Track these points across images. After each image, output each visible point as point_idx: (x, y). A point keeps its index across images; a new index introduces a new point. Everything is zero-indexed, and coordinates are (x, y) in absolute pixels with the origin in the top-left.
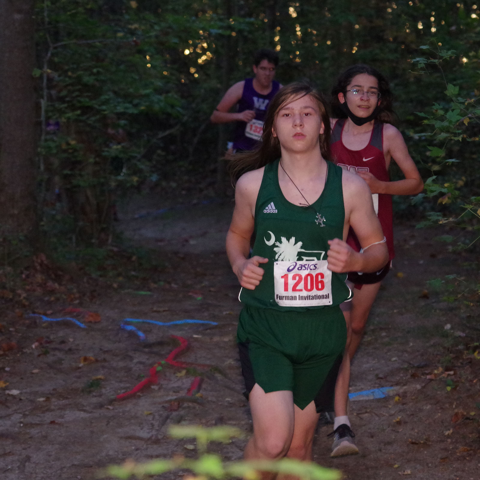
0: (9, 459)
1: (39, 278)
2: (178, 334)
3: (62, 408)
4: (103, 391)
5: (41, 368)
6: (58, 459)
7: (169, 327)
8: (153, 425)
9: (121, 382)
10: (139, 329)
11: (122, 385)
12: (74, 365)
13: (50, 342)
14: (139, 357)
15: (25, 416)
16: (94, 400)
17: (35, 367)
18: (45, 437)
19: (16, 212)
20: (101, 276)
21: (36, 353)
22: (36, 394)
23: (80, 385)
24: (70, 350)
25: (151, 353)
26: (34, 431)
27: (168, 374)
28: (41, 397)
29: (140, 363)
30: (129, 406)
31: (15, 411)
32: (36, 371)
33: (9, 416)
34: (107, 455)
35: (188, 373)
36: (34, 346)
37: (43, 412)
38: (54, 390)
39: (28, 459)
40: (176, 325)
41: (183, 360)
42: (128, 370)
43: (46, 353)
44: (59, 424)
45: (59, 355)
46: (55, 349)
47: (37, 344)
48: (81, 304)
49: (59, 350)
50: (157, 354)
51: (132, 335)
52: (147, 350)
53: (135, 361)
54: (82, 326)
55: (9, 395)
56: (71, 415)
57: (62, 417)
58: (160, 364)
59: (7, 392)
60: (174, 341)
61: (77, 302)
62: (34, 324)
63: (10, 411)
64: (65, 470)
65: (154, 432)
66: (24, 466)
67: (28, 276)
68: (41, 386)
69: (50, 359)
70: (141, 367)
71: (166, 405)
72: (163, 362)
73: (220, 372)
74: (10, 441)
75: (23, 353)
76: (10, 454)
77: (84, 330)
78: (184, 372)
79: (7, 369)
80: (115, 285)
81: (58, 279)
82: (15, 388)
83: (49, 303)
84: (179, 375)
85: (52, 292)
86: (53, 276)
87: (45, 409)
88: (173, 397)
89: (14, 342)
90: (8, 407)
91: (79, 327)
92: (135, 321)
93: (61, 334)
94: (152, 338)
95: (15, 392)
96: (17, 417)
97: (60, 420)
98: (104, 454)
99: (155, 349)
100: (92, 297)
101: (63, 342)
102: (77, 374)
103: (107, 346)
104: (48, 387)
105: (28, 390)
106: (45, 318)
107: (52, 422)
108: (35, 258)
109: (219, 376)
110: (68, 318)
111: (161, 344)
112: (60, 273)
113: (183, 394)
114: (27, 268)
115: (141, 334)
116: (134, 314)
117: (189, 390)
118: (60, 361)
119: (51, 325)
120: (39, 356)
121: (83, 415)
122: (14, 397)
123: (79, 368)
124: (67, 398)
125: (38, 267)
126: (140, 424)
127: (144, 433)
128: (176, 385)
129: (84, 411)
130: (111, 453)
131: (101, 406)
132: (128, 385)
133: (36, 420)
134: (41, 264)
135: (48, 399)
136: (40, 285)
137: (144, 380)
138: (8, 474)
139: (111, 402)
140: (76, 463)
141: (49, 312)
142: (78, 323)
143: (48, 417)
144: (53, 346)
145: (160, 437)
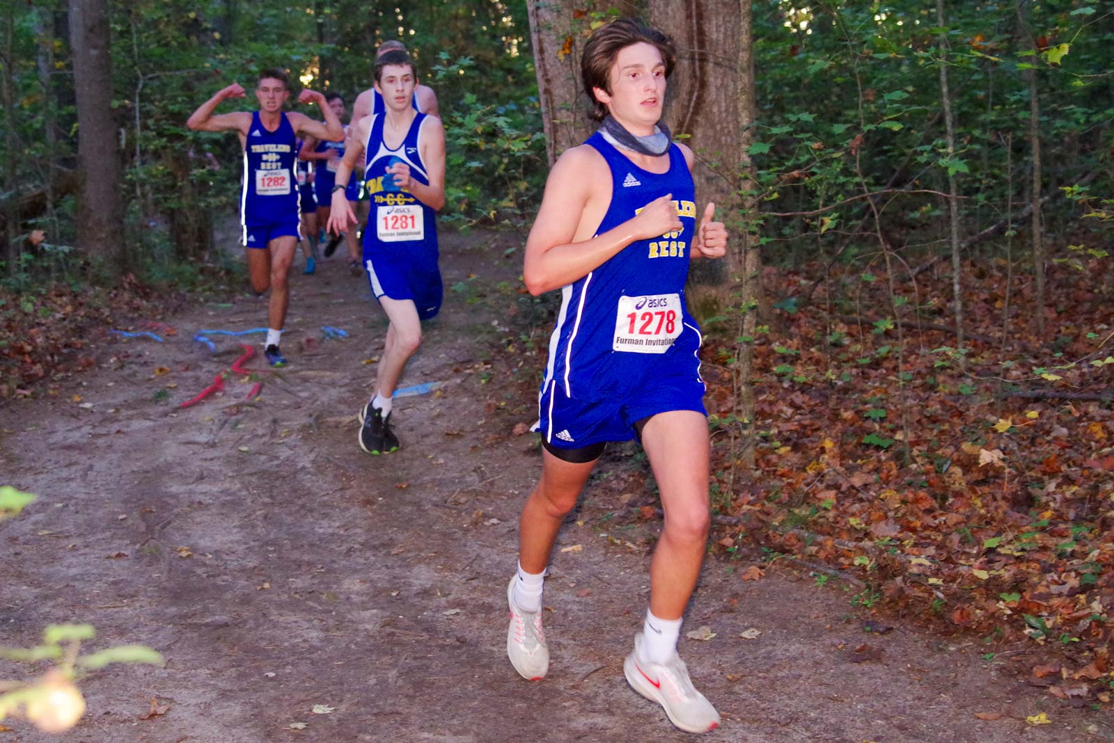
0: (73, 468)
1: (126, 296)
2: (245, 342)
3: (129, 418)
4: (171, 400)
5: (116, 381)
6: (119, 466)
7: (241, 336)
8: (211, 430)
9: (189, 390)
10: (212, 340)
11: (189, 393)
12: (147, 376)
13: (127, 356)
14: (207, 366)
15: (94, 427)
16: (161, 409)
17: (111, 381)
18: (110, 446)
19: (103, 236)
20: (189, 291)
21: (114, 367)
22: (108, 406)
23: (149, 396)
24: (145, 363)
25: (219, 362)
26: (100, 442)
27: (232, 381)
28: (111, 408)
29: (209, 371)
30: (193, 413)
31: (86, 423)
32: (111, 384)
33: (79, 428)
34: (166, 460)
35: (250, 379)
36: (112, 361)
37: (112, 422)
38: (125, 401)
39: (91, 467)
40: (247, 335)
41: (247, 367)
42: (197, 379)
43: (122, 367)
44: (123, 433)
45: (134, 367)
46: (131, 363)
47: (115, 359)
48: (162, 319)
49: (135, 363)
50: (226, 363)
51: (204, 346)
52: (215, 359)
53: (204, 370)
54: (160, 339)
55: (82, 408)
56: (137, 424)
57: (128, 426)
58: (226, 372)
59: (81, 405)
60: (240, 349)
61: (159, 317)
62: (114, 341)
63: (81, 423)
64: (124, 476)
65: (212, 437)
66: (86, 475)
67: (116, 296)
68: (114, 398)
69: (126, 371)
70: (210, 376)
71: (226, 410)
72: (229, 370)
73: (280, 376)
74: (77, 452)
75: (100, 368)
76: (76, 463)
77: (161, 343)
78: (247, 378)
79: (85, 384)
80: (201, 299)
81: (146, 296)
82: (88, 402)
83: (132, 320)
84: (242, 381)
85: (137, 309)
86: (142, 294)
87: (113, 420)
88: (233, 402)
89: (92, 359)
90: (80, 420)
91: (156, 341)
92: (210, 332)
93: (139, 348)
94: (222, 348)
95: (88, 405)
96: (87, 429)
97: (125, 429)
98: (162, 460)
99: (224, 358)
100: (175, 311)
101: (140, 356)
102: (148, 385)
103: (181, 357)
104: (120, 398)
105: (101, 402)
106: (126, 334)
107: (119, 432)
108: (123, 278)
109: (279, 381)
110: (148, 333)
111: (229, 353)
112: (148, 290)
113: (243, 399)
114: (116, 288)
115: (212, 345)
116: (210, 326)
117: (250, 395)
118: (134, 374)
119: (130, 340)
120: (116, 370)
121: (149, 423)
122: (86, 409)
123: (150, 380)
124: (135, 408)
125: (127, 286)
126: (200, 429)
127: (203, 438)
128: (238, 391)
129: (150, 420)
130: (169, 458)
131: (166, 414)
132: (194, 393)
133: (104, 431)
134: (130, 284)
135: (117, 410)
136: (127, 304)
137: (208, 388)
138: (70, 483)
139: (176, 410)
140: (135, 469)
141: (131, 328)
142: (155, 337)
143: (116, 427)
144: (130, 359)
145: (216, 441)
